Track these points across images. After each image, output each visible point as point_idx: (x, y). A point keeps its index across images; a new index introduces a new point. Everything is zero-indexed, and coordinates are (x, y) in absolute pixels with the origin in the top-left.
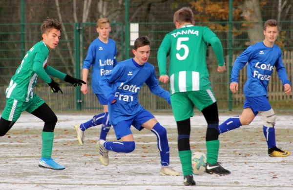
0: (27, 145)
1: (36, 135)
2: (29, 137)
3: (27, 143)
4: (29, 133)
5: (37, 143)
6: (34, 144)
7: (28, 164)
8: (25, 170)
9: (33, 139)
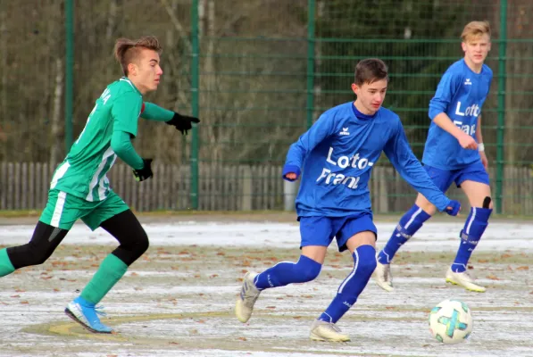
0: (505, 285)
1: (525, 265)
2: (510, 269)
3: (506, 282)
4: (510, 261)
5: (526, 281)
6: (519, 283)
7: (507, 324)
8: (501, 336)
9: (518, 273)
